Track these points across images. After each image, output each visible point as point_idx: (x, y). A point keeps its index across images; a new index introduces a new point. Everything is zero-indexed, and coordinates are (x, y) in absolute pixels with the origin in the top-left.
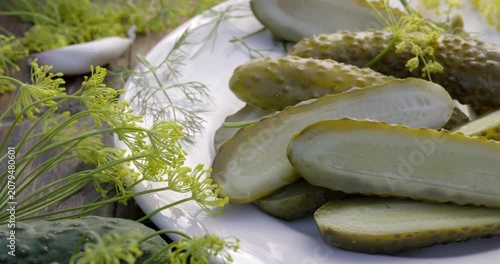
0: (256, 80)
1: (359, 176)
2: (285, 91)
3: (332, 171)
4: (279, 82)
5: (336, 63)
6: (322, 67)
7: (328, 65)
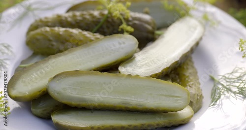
0: (38, 40)
1: (84, 97)
2: (52, 45)
3: (70, 95)
4: (50, 40)
5: (80, 31)
6: (72, 33)
7: (75, 31)
